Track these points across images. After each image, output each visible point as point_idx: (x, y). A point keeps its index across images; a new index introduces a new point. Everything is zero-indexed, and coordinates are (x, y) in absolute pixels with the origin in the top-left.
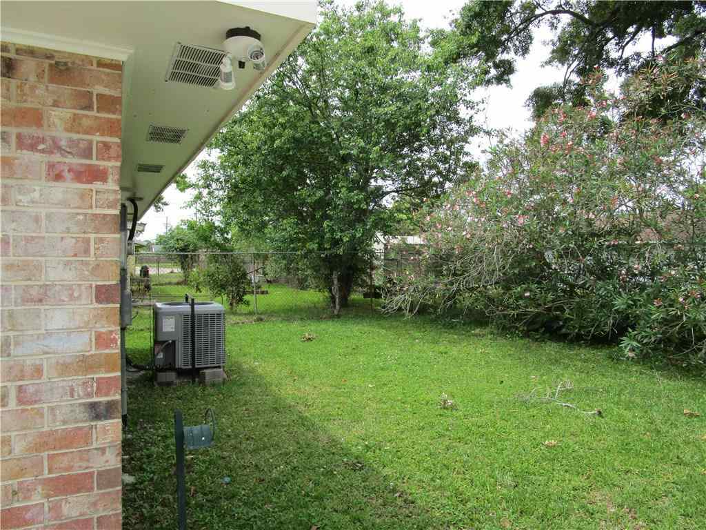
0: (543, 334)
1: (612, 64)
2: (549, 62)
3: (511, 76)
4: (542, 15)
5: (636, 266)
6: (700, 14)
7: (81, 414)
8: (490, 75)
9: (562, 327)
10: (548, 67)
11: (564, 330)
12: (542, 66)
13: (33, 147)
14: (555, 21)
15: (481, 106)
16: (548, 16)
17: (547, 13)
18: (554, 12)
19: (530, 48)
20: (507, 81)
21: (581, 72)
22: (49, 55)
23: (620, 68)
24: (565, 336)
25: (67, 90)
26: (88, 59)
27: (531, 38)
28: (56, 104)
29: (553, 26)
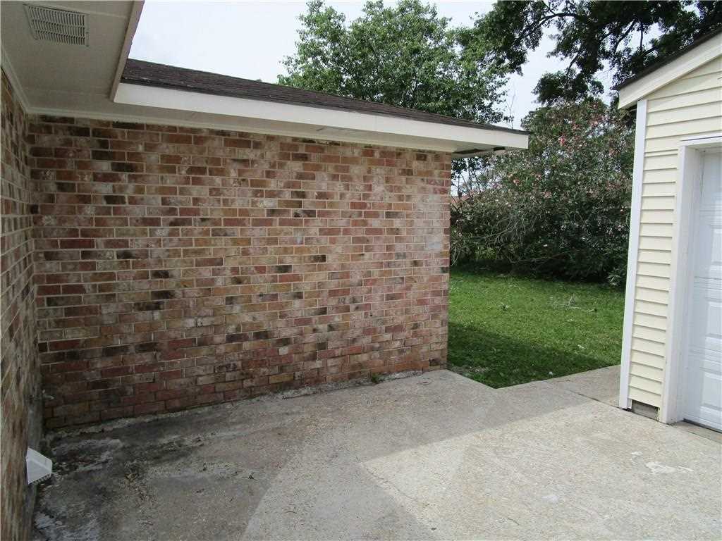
0: (552, 275)
1: (607, 55)
2: (554, 53)
3: (522, 65)
4: (551, 17)
5: (620, 226)
6: (683, 7)
7: (440, 270)
8: (505, 64)
9: (565, 271)
10: (553, 58)
11: (567, 273)
12: (548, 56)
13: (430, 183)
14: (562, 21)
15: (502, 98)
16: (556, 18)
17: (555, 15)
18: (561, 15)
19: (540, 41)
20: (519, 70)
21: (581, 63)
22: (434, 152)
23: (614, 60)
24: (569, 276)
25: (438, 163)
26: (443, 152)
27: (540, 33)
28: (436, 169)
29: (560, 26)
